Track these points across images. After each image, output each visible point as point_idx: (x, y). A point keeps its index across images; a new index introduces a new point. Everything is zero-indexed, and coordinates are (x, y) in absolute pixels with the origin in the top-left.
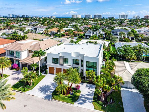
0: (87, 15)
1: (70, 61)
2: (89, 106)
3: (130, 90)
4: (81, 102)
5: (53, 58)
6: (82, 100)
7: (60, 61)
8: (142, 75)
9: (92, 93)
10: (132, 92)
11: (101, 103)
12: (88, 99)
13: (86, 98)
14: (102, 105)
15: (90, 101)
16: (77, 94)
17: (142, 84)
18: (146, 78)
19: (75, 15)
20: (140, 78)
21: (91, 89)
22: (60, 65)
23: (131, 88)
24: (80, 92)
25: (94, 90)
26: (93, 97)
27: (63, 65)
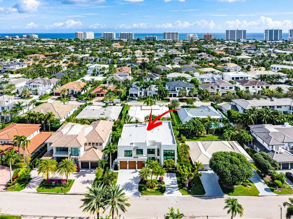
0: (105, 33)
1: (145, 152)
2: (177, 193)
3: (206, 172)
4: (169, 191)
5: (125, 151)
6: (170, 190)
7: (134, 153)
8: (217, 159)
9: (175, 182)
10: (208, 174)
11: (186, 189)
12: (174, 188)
13: (172, 187)
14: (188, 191)
15: (176, 189)
16: (163, 186)
17: (218, 168)
18: (221, 162)
19: (81, 33)
20: (217, 162)
21: (173, 178)
22: (134, 157)
23: (206, 170)
24: (164, 183)
25: (175, 178)
26: (177, 185)
27: (137, 157)
